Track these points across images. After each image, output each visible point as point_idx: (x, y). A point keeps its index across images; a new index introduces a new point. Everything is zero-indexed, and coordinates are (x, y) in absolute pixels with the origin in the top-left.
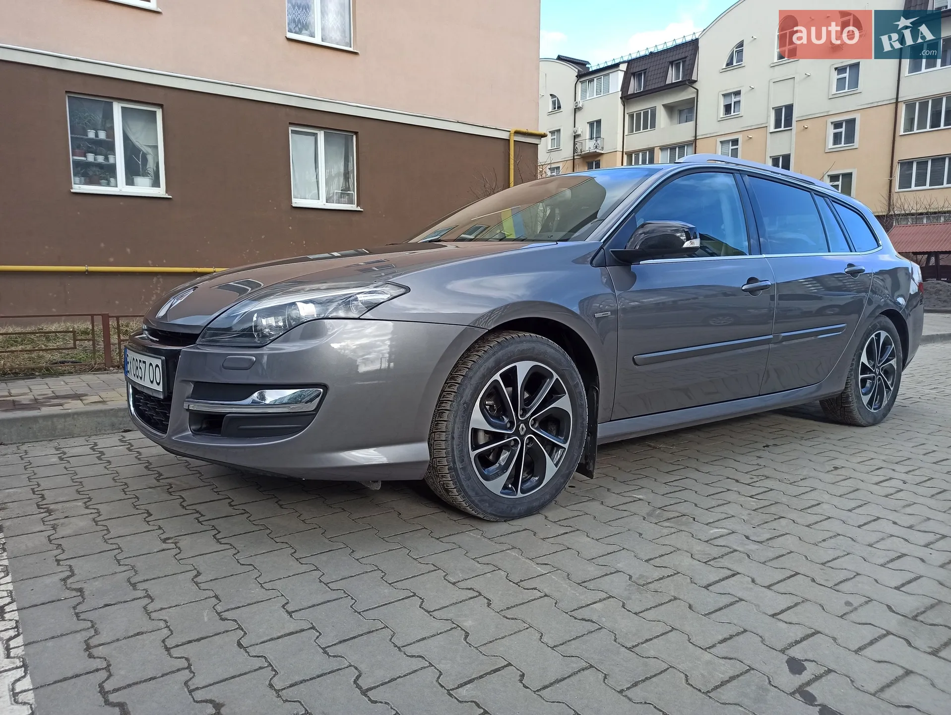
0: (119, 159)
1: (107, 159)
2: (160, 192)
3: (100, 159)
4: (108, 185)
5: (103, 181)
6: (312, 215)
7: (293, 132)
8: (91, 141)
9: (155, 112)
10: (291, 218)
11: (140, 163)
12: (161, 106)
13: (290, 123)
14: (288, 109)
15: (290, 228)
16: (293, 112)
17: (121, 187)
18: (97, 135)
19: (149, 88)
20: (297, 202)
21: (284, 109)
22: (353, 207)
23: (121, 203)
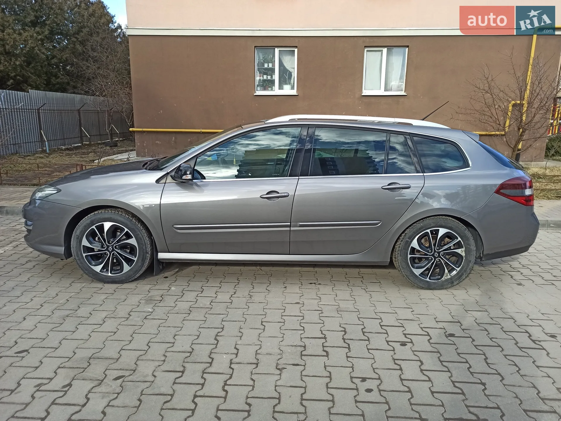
0: (276, 77)
1: (272, 77)
2: (294, 92)
3: (269, 77)
4: (272, 90)
5: (270, 89)
6: (373, 100)
7: (367, 51)
8: (266, 69)
9: (294, 50)
10: (360, 102)
11: (287, 78)
12: (296, 47)
13: (365, 46)
14: (364, 38)
15: (360, 108)
16: (368, 40)
17: (276, 91)
18: (268, 66)
19: (291, 39)
20: (365, 92)
21: (362, 39)
22: (403, 93)
23: (275, 99)
